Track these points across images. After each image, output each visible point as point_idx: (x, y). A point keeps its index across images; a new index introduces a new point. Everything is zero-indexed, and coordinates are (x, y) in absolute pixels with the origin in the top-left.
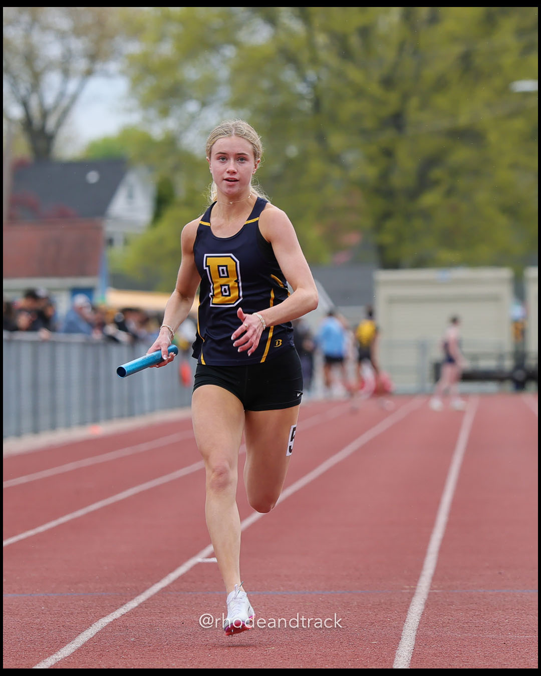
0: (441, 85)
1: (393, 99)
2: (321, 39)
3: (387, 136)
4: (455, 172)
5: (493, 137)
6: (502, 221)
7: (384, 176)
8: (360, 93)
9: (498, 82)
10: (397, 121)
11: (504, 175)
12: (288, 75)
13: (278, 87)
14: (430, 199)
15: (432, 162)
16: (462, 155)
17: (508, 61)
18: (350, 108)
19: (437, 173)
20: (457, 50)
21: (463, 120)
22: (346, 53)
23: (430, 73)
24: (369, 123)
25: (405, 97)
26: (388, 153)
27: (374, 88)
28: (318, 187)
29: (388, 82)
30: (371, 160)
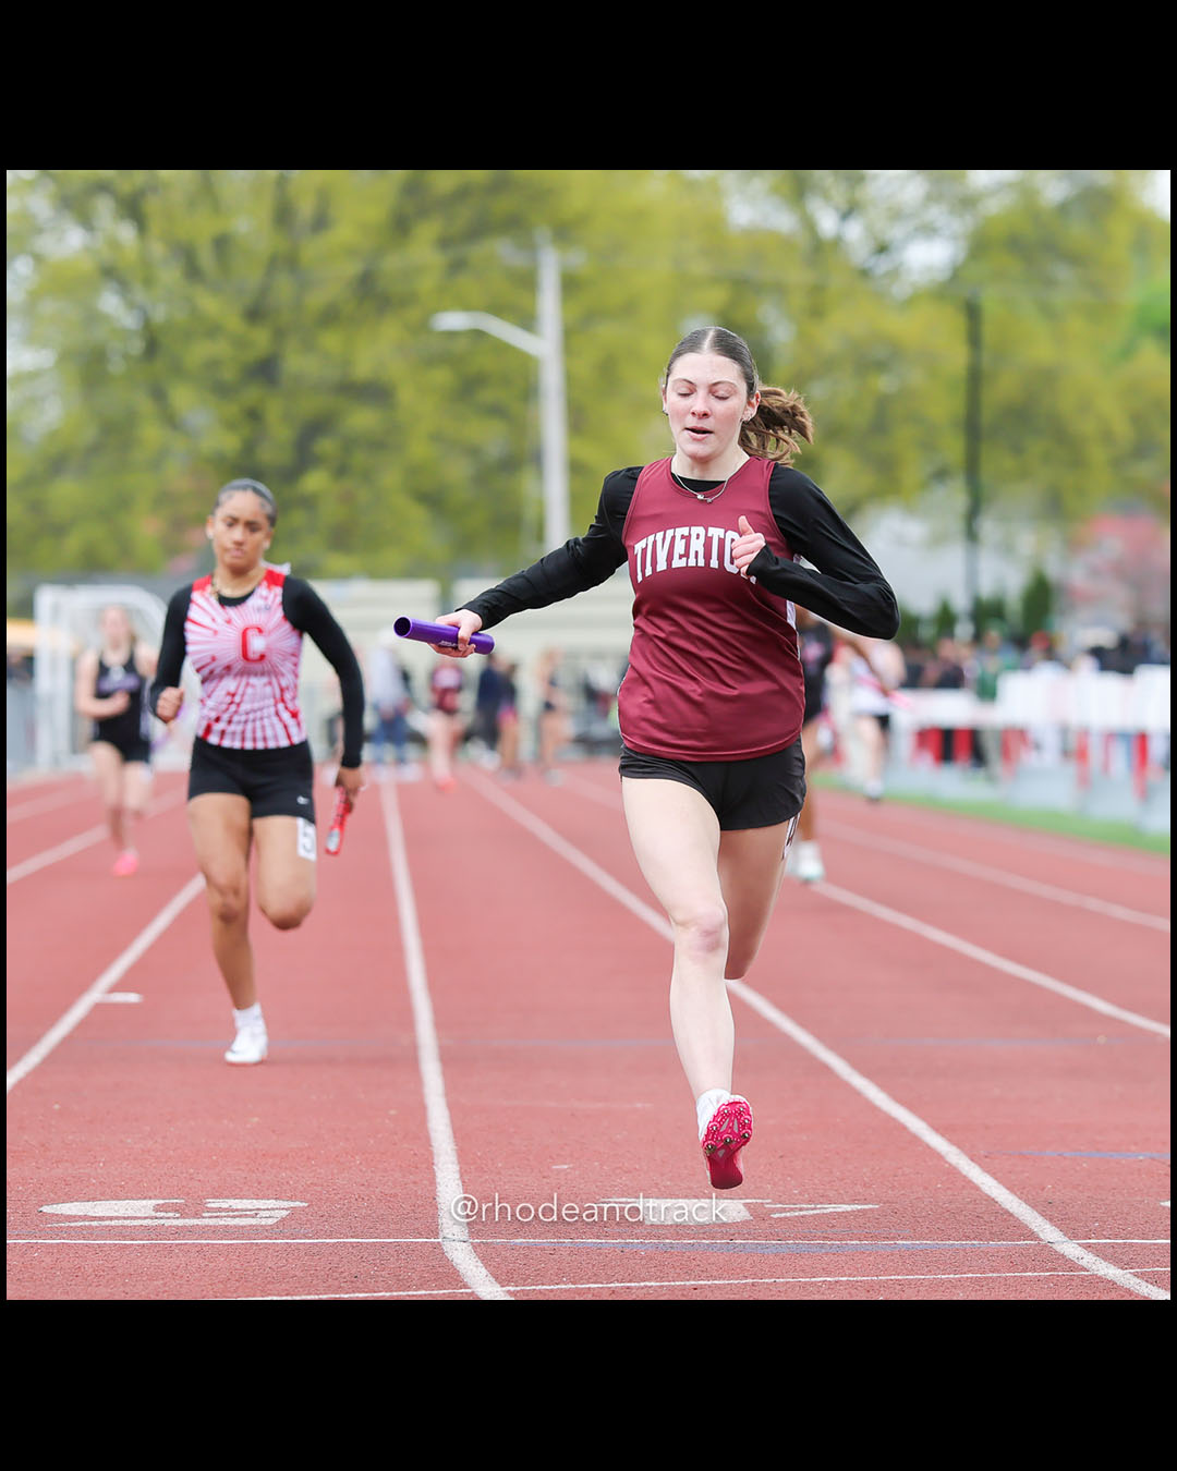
0: (330, 317)
1: (261, 339)
2: (158, 249)
3: (252, 394)
4: (350, 444)
5: (406, 395)
6: (417, 514)
7: (249, 448)
8: (213, 331)
9: (413, 314)
10: (265, 371)
11: (419, 449)
12: (110, 303)
13: (93, 318)
14: (315, 481)
15: (315, 428)
16: (362, 419)
17: (427, 284)
18: (199, 353)
19: (326, 446)
20: (352, 269)
21: (363, 368)
22: (193, 272)
23: (316, 300)
24: (229, 374)
25: (279, 334)
26: (254, 415)
27: (234, 322)
28: (157, 463)
29: (254, 314)
30: (230, 426)
